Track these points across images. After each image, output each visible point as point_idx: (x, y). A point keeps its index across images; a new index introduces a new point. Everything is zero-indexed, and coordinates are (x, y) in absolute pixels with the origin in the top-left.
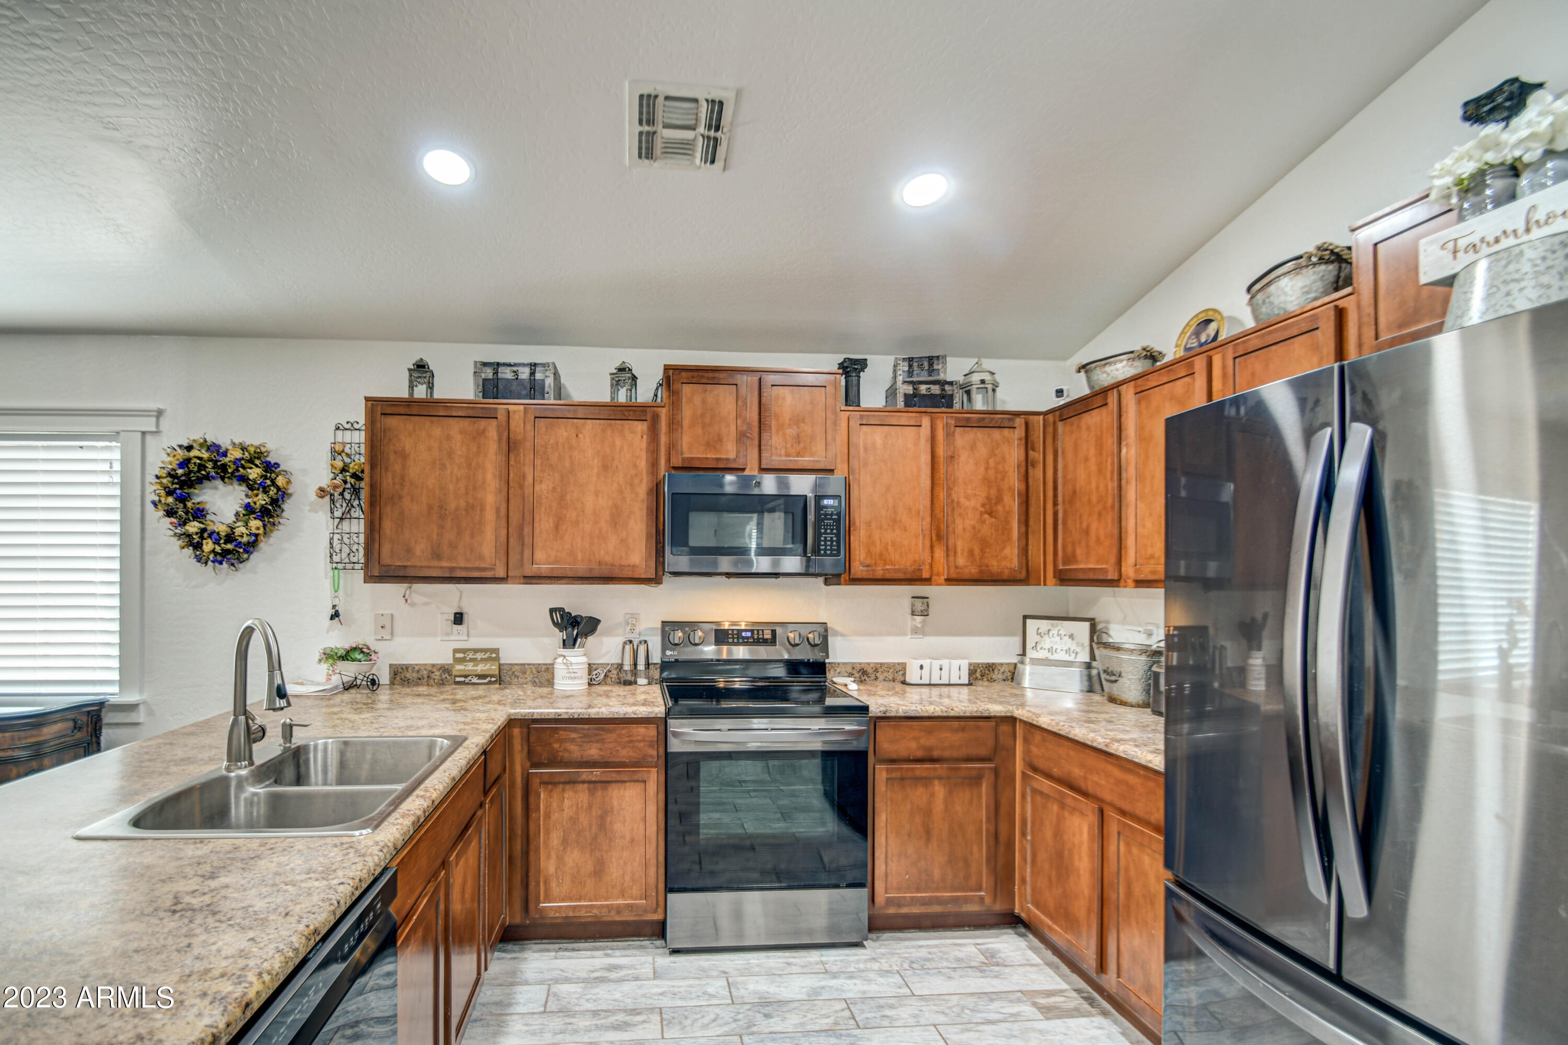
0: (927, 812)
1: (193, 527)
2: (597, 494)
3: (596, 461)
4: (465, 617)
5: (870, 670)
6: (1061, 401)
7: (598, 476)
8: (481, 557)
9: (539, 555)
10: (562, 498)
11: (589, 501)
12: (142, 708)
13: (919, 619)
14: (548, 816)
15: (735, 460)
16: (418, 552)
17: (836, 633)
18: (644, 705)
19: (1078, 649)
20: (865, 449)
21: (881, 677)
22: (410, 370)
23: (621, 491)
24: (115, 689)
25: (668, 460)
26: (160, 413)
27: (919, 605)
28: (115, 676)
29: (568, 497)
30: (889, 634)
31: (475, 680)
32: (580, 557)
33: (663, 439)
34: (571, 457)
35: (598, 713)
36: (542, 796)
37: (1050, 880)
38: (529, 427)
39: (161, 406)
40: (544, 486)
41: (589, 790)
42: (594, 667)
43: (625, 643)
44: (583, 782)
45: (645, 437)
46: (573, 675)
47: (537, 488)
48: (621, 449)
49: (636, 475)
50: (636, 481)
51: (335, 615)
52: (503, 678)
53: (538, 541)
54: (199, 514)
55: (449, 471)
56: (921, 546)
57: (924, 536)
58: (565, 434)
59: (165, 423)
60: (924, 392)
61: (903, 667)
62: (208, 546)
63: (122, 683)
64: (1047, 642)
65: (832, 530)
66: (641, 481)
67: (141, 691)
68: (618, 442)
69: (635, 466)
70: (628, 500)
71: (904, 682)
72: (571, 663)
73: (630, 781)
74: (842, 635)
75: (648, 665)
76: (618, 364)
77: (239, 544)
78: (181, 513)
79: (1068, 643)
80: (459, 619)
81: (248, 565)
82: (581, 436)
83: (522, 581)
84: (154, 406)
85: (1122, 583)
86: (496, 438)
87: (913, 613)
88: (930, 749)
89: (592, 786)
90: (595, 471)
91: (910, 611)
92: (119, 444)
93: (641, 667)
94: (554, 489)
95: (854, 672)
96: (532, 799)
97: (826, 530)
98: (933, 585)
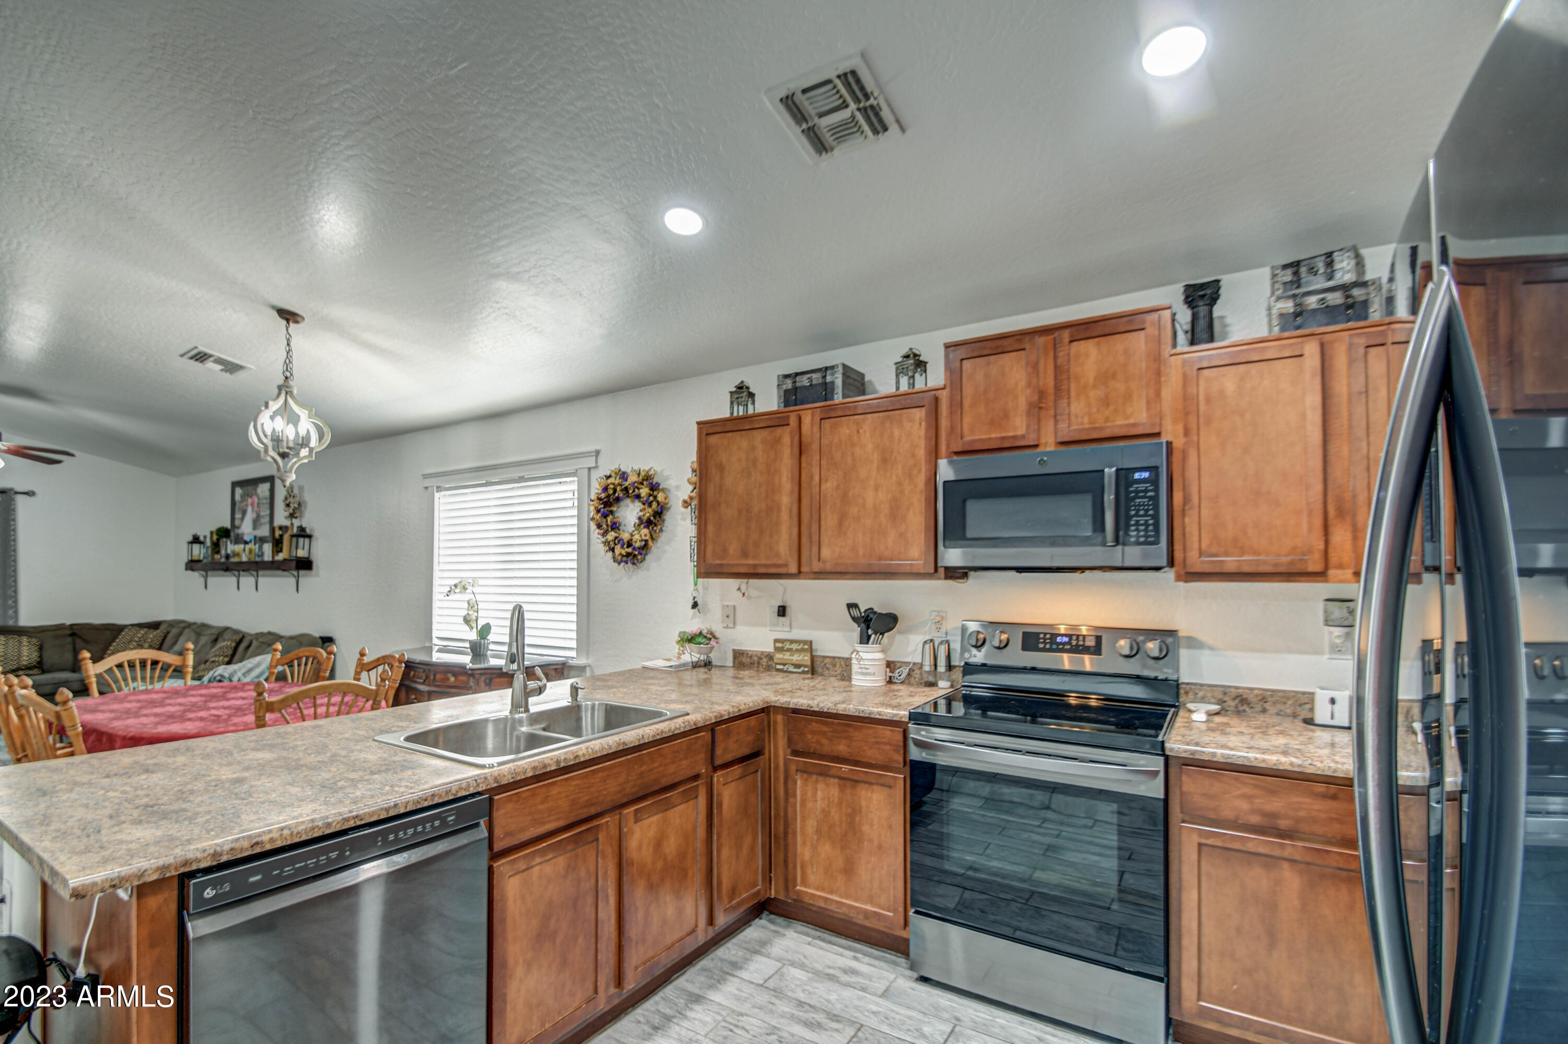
0: (1271, 906)
1: (611, 535)
2: (876, 488)
3: (876, 455)
4: (788, 611)
5: (1251, 698)
7: (878, 469)
8: (778, 555)
9: (826, 553)
10: (845, 495)
11: (870, 496)
12: (588, 669)
13: (1338, 631)
14: (803, 802)
15: (1023, 437)
16: (731, 551)
17: (1194, 643)
20: (1208, 400)
21: (1272, 710)
22: (731, 393)
23: (900, 484)
24: (573, 654)
25: (948, 446)
26: (597, 453)
27: (1338, 611)
28: (573, 644)
29: (851, 494)
30: (1289, 651)
31: (791, 669)
32: (861, 552)
33: (944, 423)
34: (853, 454)
36: (799, 783)
38: (816, 429)
39: (598, 448)
40: (829, 485)
41: (840, 785)
42: (898, 665)
43: (925, 642)
44: (834, 777)
45: (923, 424)
46: (864, 671)
47: (823, 487)
48: (900, 440)
49: (915, 465)
50: (915, 472)
51: (695, 605)
52: (816, 668)
53: (825, 540)
54: (615, 527)
55: (753, 478)
56: (1305, 525)
57: (1310, 513)
58: (847, 431)
59: (601, 458)
60: (1314, 306)
61: (1308, 699)
62: (618, 550)
63: (578, 650)
65: (1147, 511)
66: (920, 471)
67: (588, 657)
68: (897, 433)
69: (913, 455)
70: (907, 492)
71: (1309, 722)
72: (862, 659)
73: (877, 784)
74: (1211, 648)
76: (905, 351)
77: (634, 549)
78: (604, 526)
80: (782, 611)
81: (645, 564)
82: (861, 431)
83: (812, 576)
84: (592, 448)
86: (789, 443)
87: (1328, 622)
88: (1273, 816)
89: (842, 782)
90: (875, 465)
91: (1323, 620)
92: (576, 479)
93: (942, 668)
94: (838, 486)
95: (1226, 698)
96: (790, 785)
97: (1138, 511)
98: (1327, 581)
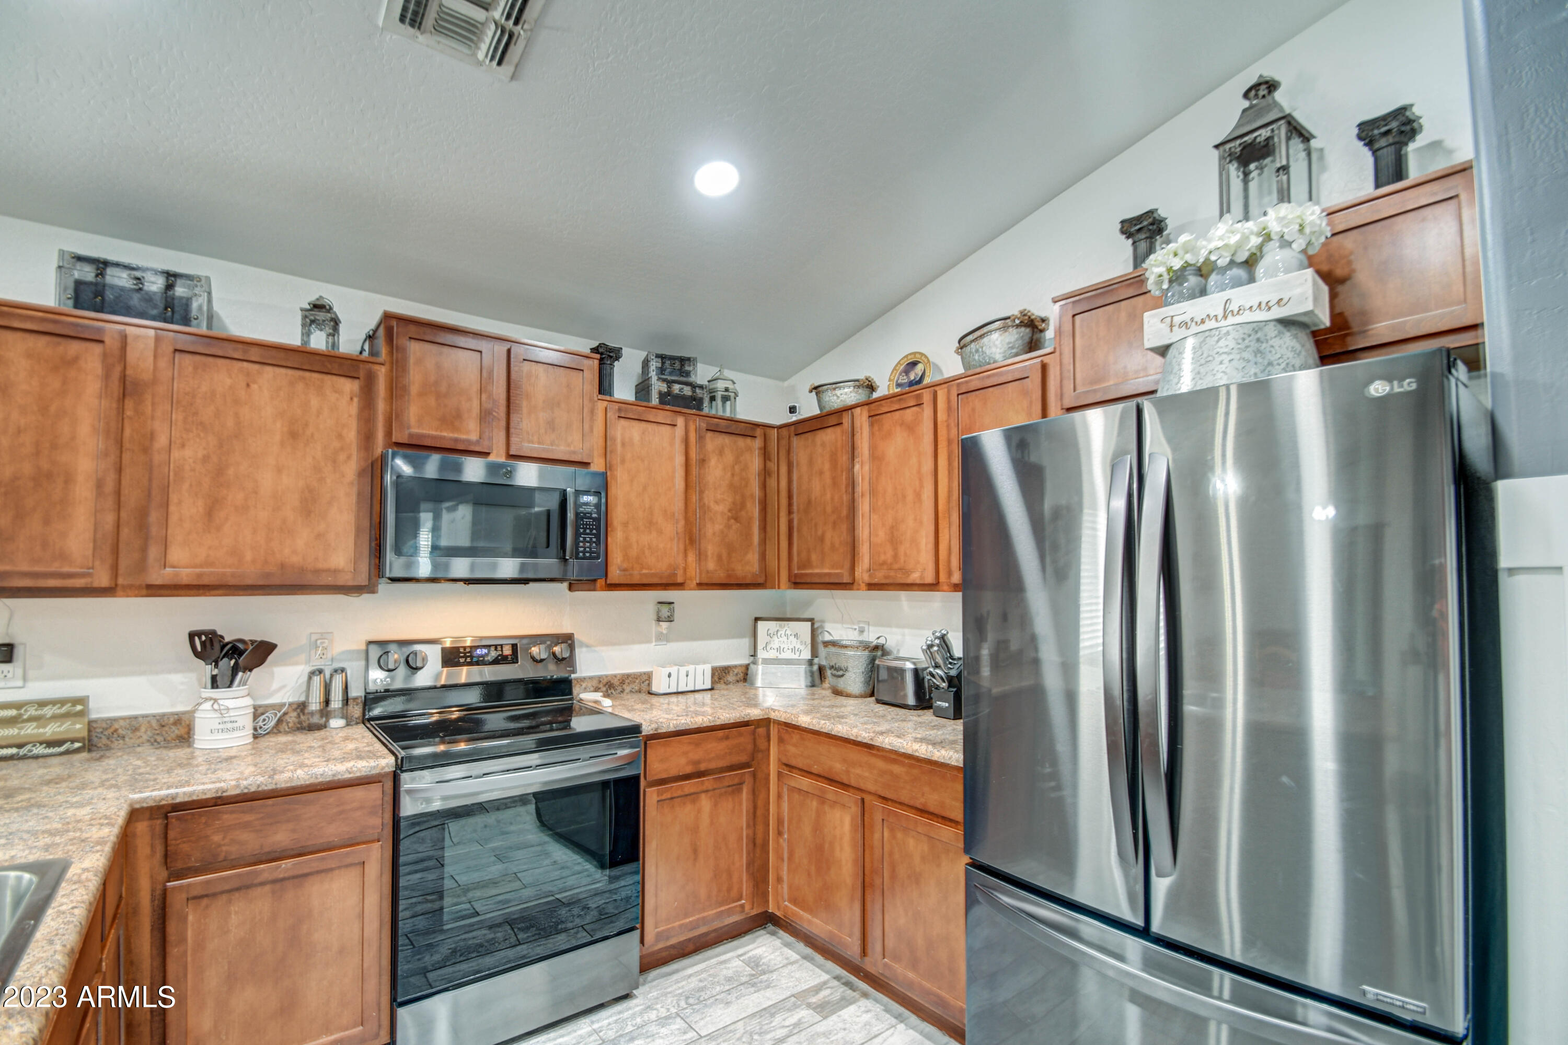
0: (695, 830)
2: (279, 470)
3: (279, 425)
4: (18, 650)
5: (616, 682)
6: (794, 418)
7: (282, 444)
9: (177, 554)
10: (220, 471)
11: (266, 480)
13: (664, 625)
14: (200, 946)
15: (478, 442)
17: (583, 645)
18: (359, 757)
19: (802, 648)
20: (623, 444)
21: (628, 689)
23: (317, 469)
25: (389, 433)
27: (665, 611)
29: (231, 471)
30: (633, 642)
31: (39, 750)
32: (249, 556)
33: (381, 406)
34: (237, 415)
35: (291, 779)
36: (190, 918)
37: (809, 875)
38: (163, 363)
40: (188, 453)
41: (273, 892)
42: (260, 711)
43: (312, 673)
44: (262, 884)
45: (356, 400)
46: (229, 726)
47: (176, 454)
48: (319, 413)
49: (342, 449)
50: (342, 457)
53: (176, 533)
56: (675, 549)
57: (679, 539)
58: (228, 381)
60: (677, 391)
61: (648, 677)
64: (776, 643)
65: (591, 530)
66: (349, 457)
68: (314, 402)
69: (340, 437)
70: (328, 481)
71: (650, 693)
72: (228, 709)
73: (339, 867)
74: (587, 646)
75: (346, 700)
76: (313, 298)
79: (794, 642)
80: (6, 653)
82: (254, 387)
83: (144, 592)
85: (855, 586)
86: (99, 371)
87: (659, 620)
88: (698, 762)
89: (278, 886)
90: (277, 438)
91: (655, 617)
93: (336, 702)
94: (206, 459)
95: (601, 686)
96: (172, 928)
97: (585, 529)
98: (684, 590)
